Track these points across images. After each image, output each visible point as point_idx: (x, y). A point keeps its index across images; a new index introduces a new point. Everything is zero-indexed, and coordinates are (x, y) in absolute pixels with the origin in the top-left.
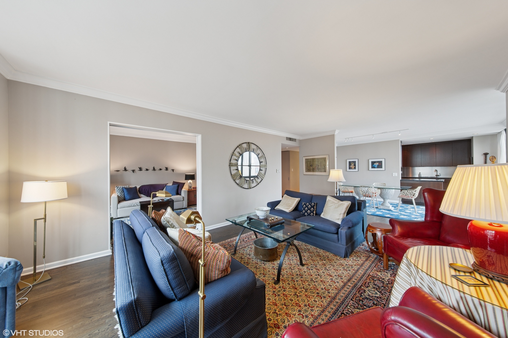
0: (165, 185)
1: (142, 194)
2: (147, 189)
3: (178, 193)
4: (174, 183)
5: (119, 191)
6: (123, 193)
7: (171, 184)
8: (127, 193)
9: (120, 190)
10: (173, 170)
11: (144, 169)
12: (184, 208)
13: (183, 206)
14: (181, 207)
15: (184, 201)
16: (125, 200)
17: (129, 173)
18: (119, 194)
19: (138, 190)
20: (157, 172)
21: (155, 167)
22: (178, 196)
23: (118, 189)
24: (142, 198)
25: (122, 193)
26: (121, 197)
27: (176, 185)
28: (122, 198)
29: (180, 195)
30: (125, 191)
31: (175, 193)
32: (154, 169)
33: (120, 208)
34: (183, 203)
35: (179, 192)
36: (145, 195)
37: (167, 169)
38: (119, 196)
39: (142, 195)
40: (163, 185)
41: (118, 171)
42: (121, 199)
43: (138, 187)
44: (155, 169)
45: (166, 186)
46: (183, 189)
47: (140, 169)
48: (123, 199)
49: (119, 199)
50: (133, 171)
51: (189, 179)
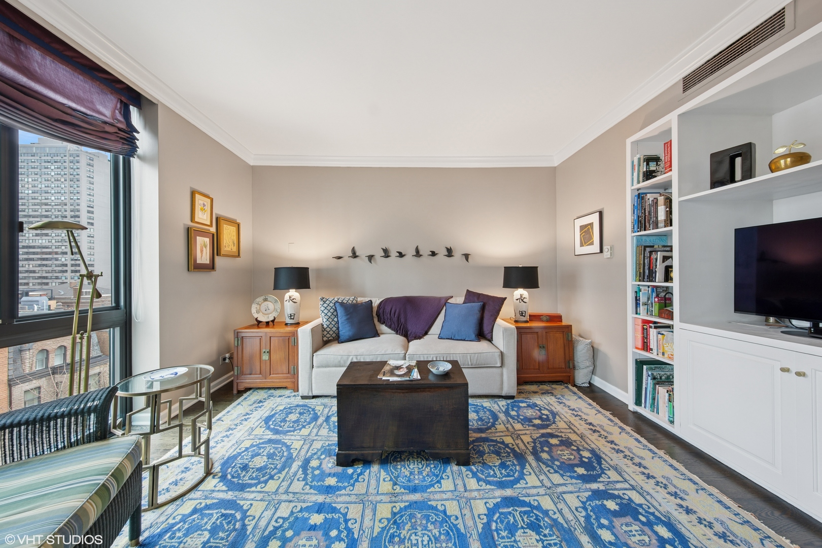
0: (443, 302)
1: (382, 324)
2: (397, 311)
3: (483, 333)
4: (471, 296)
5: (326, 311)
6: (336, 319)
7: (459, 299)
8: (344, 318)
9: (329, 308)
10: (467, 256)
11: (393, 254)
12: (503, 394)
13: (502, 388)
14: (495, 392)
15: (505, 370)
16: (338, 339)
17: (362, 262)
18: (325, 320)
19: (375, 310)
20: (426, 259)
21: (419, 248)
22: (483, 346)
23: (325, 305)
24: (382, 336)
25: (333, 317)
26: (328, 329)
27: (477, 305)
28: (331, 333)
29: (490, 340)
30: (340, 311)
31: (472, 331)
32: (418, 254)
33: (318, 367)
34: (502, 375)
35: (486, 329)
36: (390, 327)
37: (450, 253)
38: (325, 326)
39: (383, 328)
40: (440, 299)
41: (339, 258)
42: (328, 335)
43: (376, 302)
44: (421, 253)
45: (445, 304)
46: (499, 321)
47: (386, 253)
48: (334, 335)
49: (323, 336)
50: (371, 258)
51: (516, 286)
